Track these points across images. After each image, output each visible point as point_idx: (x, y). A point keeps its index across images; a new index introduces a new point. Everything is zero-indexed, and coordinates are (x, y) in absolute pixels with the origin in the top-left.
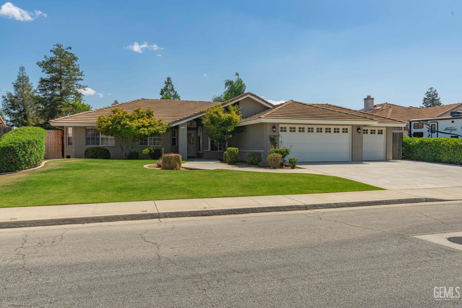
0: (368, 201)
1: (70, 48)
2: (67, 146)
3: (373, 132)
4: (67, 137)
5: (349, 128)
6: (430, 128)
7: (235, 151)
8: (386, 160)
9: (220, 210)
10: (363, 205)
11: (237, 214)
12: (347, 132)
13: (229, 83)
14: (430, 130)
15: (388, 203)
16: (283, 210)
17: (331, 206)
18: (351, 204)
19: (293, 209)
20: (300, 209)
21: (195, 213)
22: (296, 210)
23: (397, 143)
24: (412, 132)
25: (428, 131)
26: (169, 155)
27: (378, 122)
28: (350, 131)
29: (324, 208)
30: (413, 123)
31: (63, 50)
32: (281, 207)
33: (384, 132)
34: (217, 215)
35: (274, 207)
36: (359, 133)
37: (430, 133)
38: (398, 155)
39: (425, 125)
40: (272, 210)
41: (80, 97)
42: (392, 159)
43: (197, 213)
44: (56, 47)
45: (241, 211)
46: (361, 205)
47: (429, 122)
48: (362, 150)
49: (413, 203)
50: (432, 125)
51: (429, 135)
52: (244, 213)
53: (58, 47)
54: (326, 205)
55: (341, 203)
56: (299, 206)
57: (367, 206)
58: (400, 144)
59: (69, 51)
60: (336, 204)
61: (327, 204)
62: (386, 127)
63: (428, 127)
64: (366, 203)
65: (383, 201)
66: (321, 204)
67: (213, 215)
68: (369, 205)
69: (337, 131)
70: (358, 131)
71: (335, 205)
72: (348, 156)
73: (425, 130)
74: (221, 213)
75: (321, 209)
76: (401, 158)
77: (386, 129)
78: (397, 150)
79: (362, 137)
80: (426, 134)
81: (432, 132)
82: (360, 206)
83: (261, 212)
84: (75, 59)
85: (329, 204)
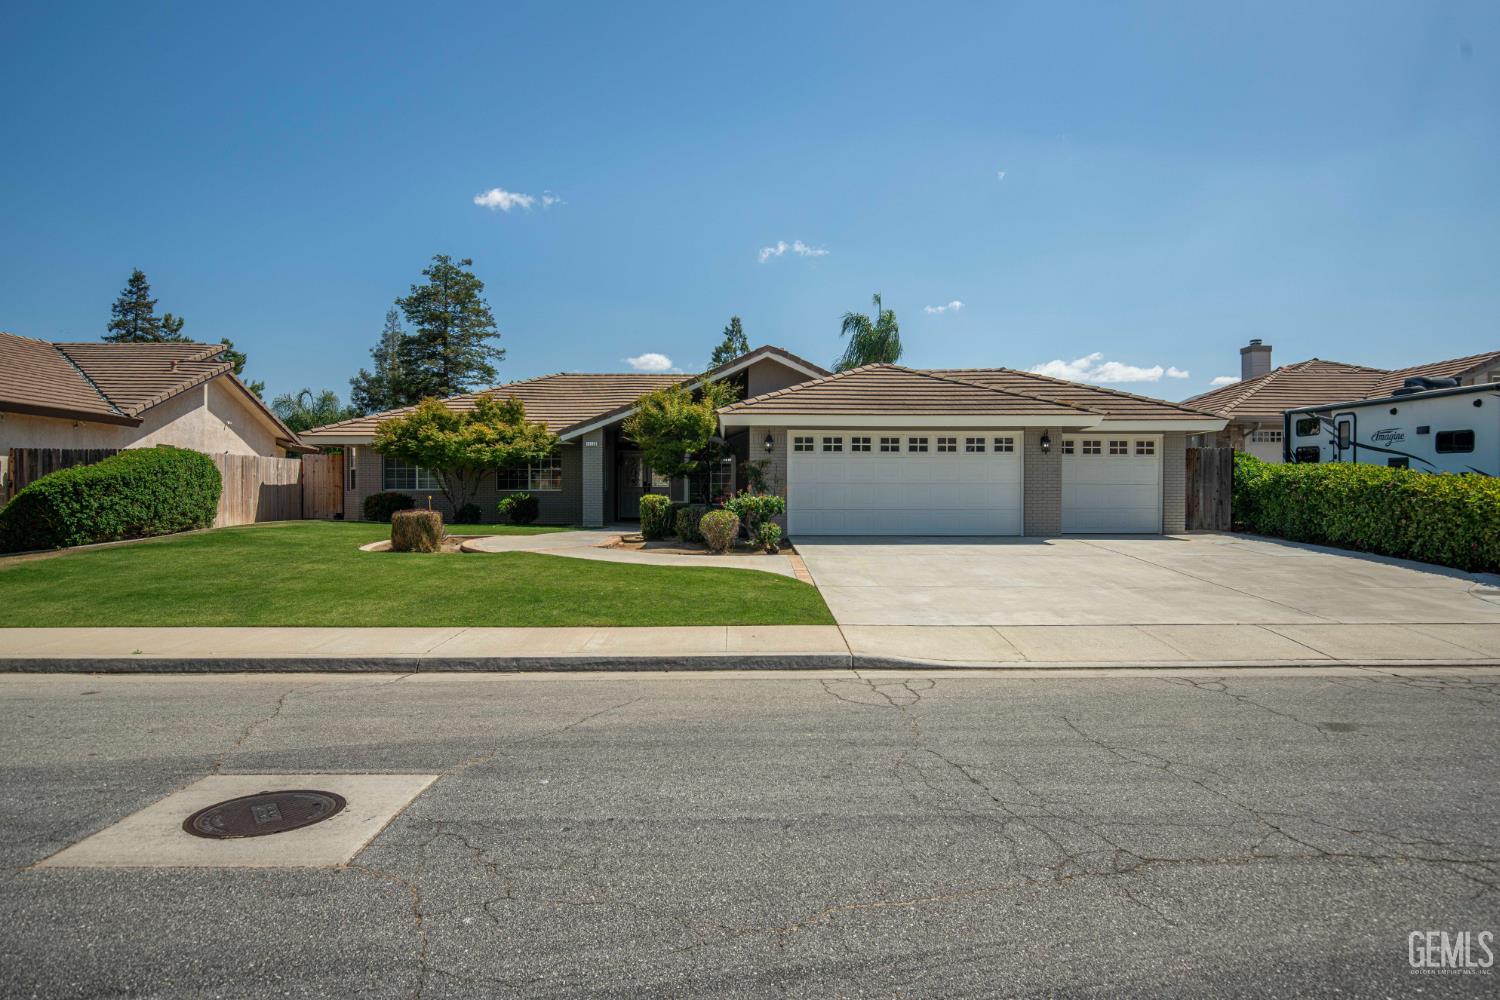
0: (631, 658)
1: (469, 263)
2: (348, 490)
3: (1091, 448)
4: (348, 468)
5: (1018, 437)
6: (1337, 433)
7: (658, 505)
8: (1162, 533)
9: (159, 660)
10: (610, 667)
11: (205, 672)
12: (1009, 449)
13: (855, 322)
14: (1336, 440)
15: (701, 664)
16: (343, 669)
17: (498, 667)
18: (569, 662)
19: (375, 668)
20: (397, 668)
21: (91, 665)
22: (383, 672)
23: (1211, 481)
24: (1293, 449)
25: (1332, 442)
26: (403, 515)
27: (1103, 417)
28: (1018, 445)
29: (475, 671)
30: (1295, 419)
31: (452, 268)
32: (340, 661)
33: (1158, 448)
34: (149, 672)
35: (317, 660)
36: (1046, 450)
37: (1336, 448)
38: (1217, 521)
39: (1323, 425)
40: (309, 669)
41: (490, 375)
42: (1183, 529)
43: (97, 665)
44: (436, 263)
45: (218, 666)
46: (601, 667)
47: (1334, 413)
48: (1059, 502)
49: (799, 669)
50: (1340, 423)
51: (1335, 457)
52: (226, 672)
53: (439, 263)
54: (483, 661)
55: (536, 659)
56: (397, 662)
57: (623, 670)
58: (1222, 483)
59: (464, 269)
60: (517, 660)
61: (488, 660)
62: (1163, 432)
63: (1331, 429)
64: (620, 663)
65: (687, 659)
66: (468, 659)
67: (138, 672)
68: (629, 670)
69: (976, 446)
70: (1042, 444)
71: (515, 664)
72: (1013, 520)
73: (1322, 438)
74: (161, 669)
75: (464, 672)
76: (1225, 527)
77: (1164, 438)
78: (1214, 503)
79: (1059, 464)
80: (1327, 451)
81: (1340, 447)
82: (600, 670)
83: (276, 672)
84: (479, 286)
85: (495, 659)
